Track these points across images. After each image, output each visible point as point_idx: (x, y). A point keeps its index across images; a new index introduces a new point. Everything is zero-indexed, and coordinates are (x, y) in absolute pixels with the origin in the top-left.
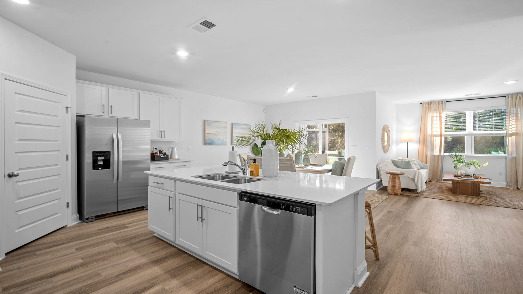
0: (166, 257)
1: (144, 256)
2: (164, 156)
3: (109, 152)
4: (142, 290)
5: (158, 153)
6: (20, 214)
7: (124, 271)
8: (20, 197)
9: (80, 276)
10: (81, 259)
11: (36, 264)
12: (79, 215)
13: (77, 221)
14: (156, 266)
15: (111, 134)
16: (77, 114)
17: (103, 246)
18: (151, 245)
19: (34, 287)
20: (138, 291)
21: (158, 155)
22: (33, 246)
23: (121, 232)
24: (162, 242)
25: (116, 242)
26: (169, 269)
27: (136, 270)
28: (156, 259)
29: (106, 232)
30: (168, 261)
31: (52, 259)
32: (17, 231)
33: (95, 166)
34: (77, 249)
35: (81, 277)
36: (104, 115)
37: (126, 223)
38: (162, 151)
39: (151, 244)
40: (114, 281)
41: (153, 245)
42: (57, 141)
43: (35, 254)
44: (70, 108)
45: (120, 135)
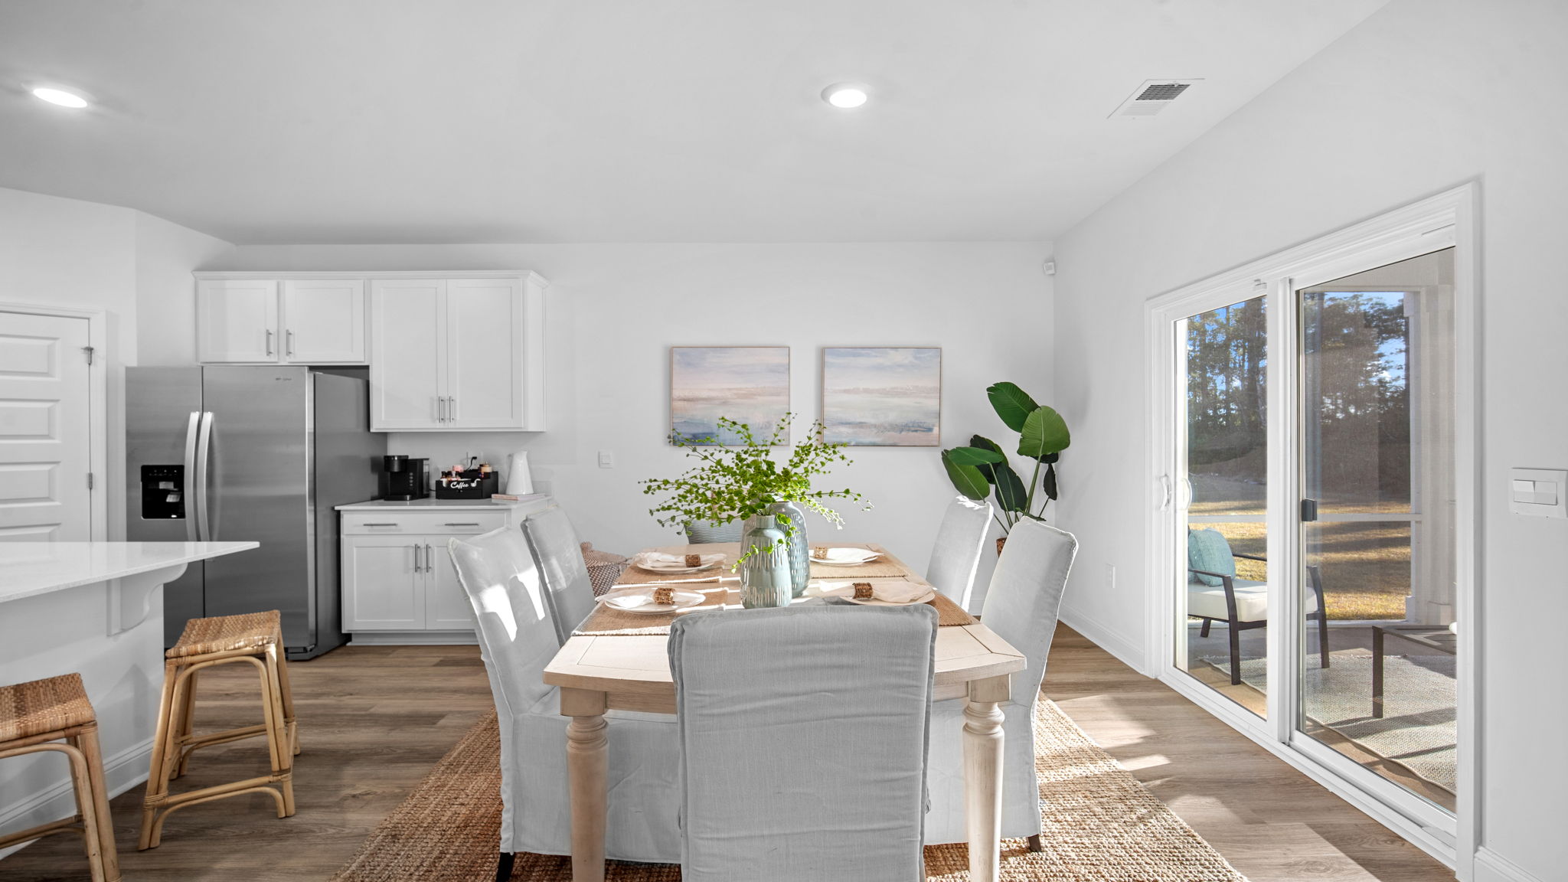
45: (208, 417)
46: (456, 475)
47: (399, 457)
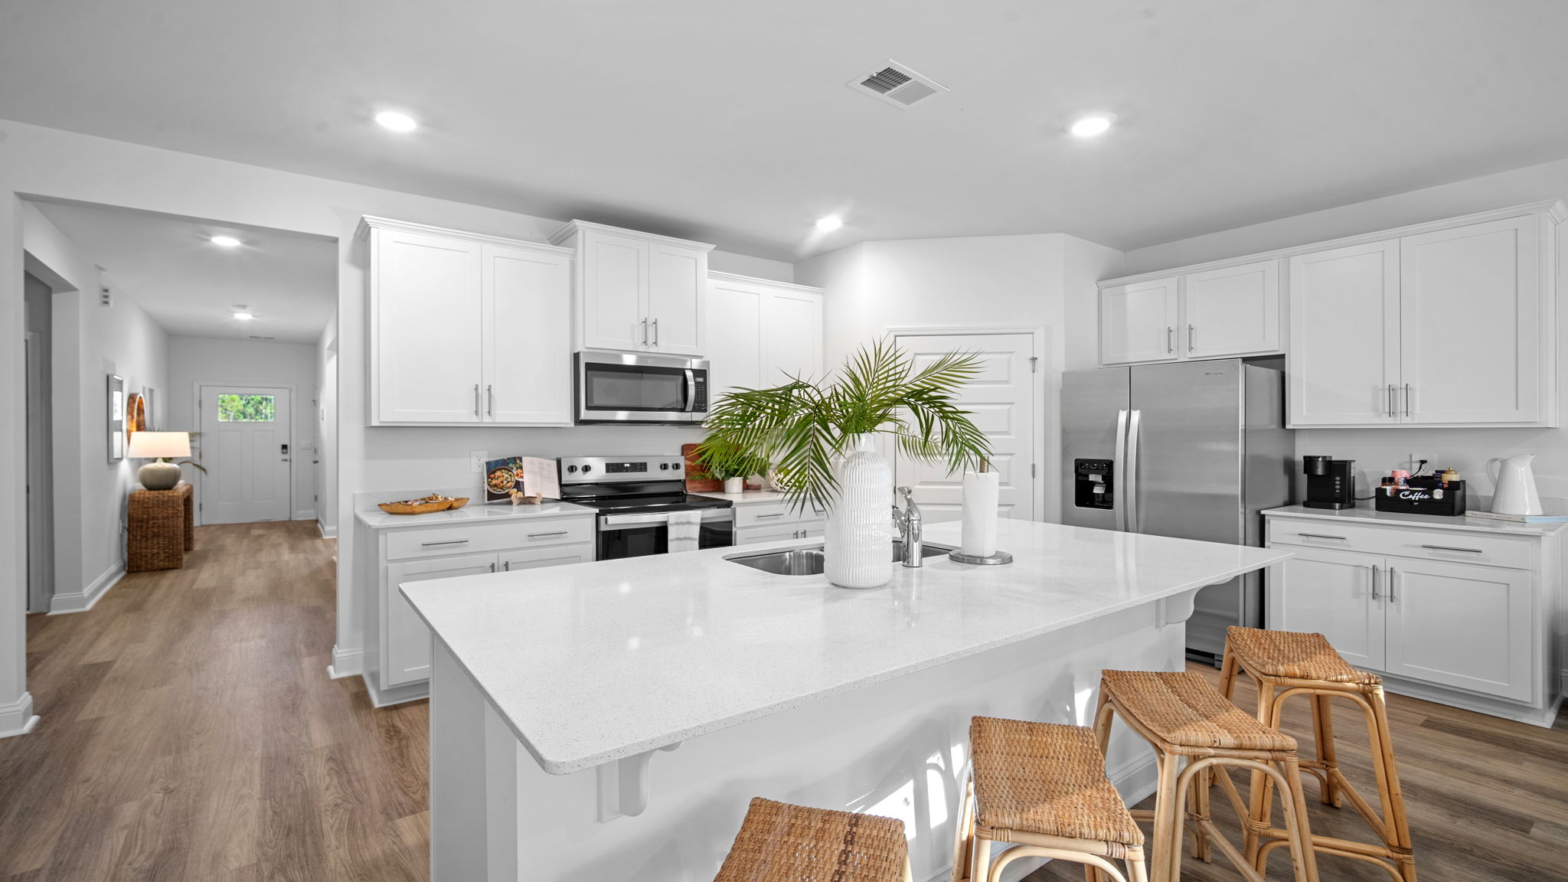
2: (1426, 497)
3: (1110, 463)
42: (1007, 433)
44: (1037, 358)
45: (1136, 416)
46: (1404, 482)
47: (1324, 457)
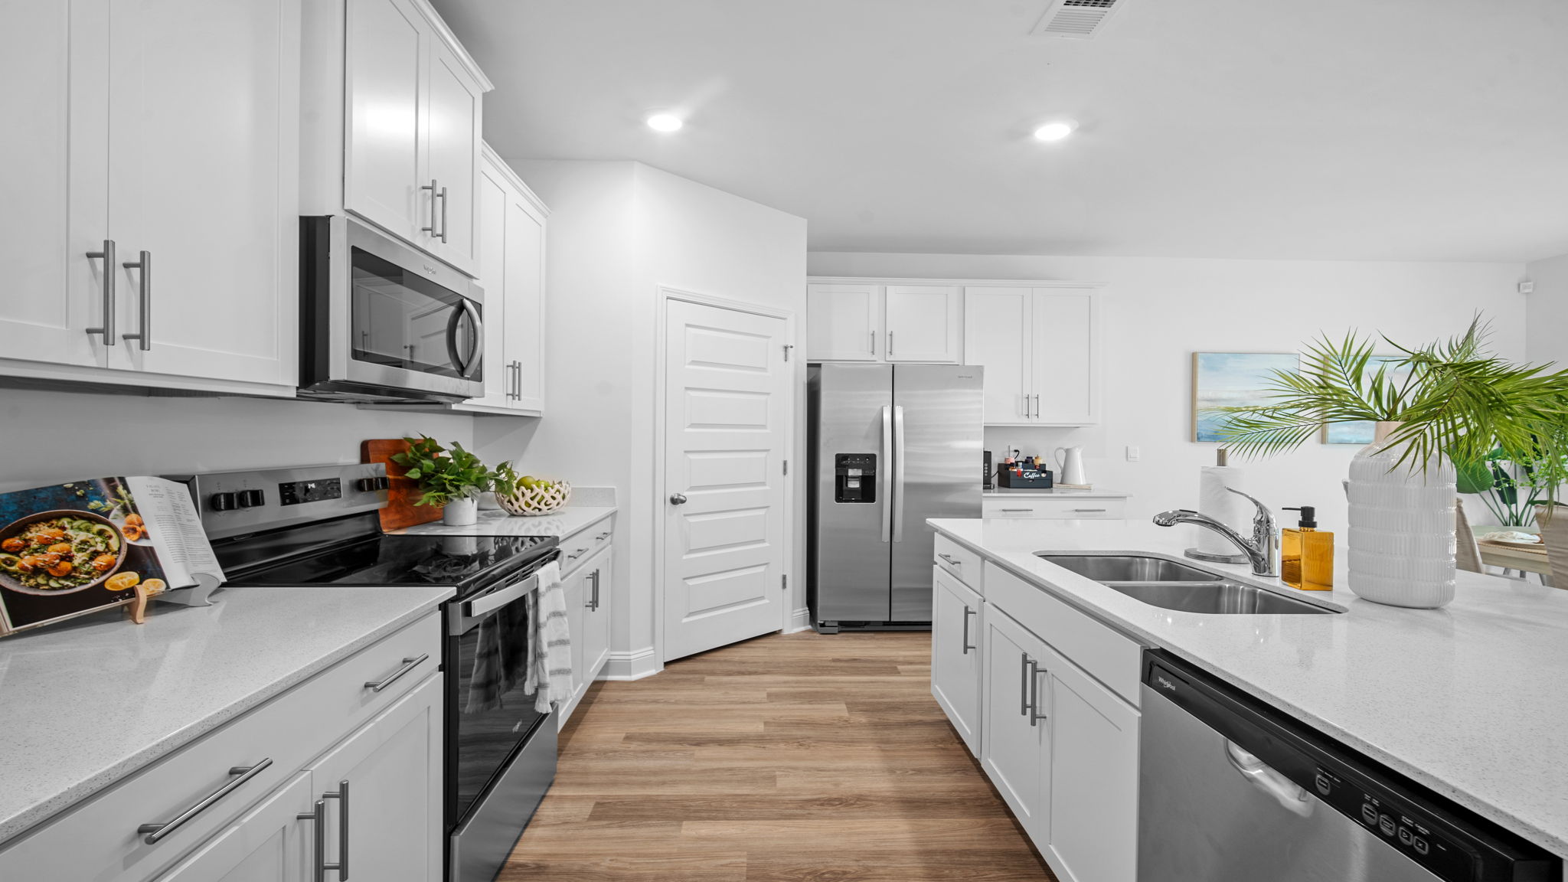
0: (945, 803)
1: (892, 771)
2: (1038, 476)
3: (872, 457)
4: (835, 874)
5: (1021, 464)
6: (690, 584)
7: (825, 796)
8: (692, 548)
9: (739, 766)
10: (763, 724)
11: (691, 703)
12: (808, 612)
13: (805, 625)
14: (906, 817)
15: (878, 407)
16: (808, 360)
17: (819, 706)
18: (927, 747)
19: (663, 754)
20: (823, 874)
21: (1018, 472)
22: (710, 661)
23: (875, 682)
24: (959, 746)
25: (852, 706)
26: (934, 846)
27: (852, 804)
28: (917, 795)
29: (845, 671)
30: (946, 818)
31: (720, 702)
32: (685, 620)
33: (842, 494)
34: (769, 695)
35: (740, 769)
36: (874, 358)
37: (901, 659)
38: (1034, 458)
39: (927, 742)
40: (791, 811)
41: (931, 746)
42: (764, 427)
43: (702, 680)
44: (792, 347)
